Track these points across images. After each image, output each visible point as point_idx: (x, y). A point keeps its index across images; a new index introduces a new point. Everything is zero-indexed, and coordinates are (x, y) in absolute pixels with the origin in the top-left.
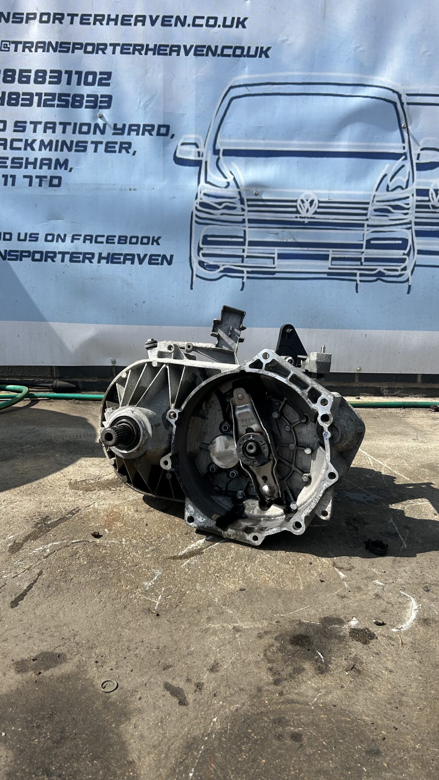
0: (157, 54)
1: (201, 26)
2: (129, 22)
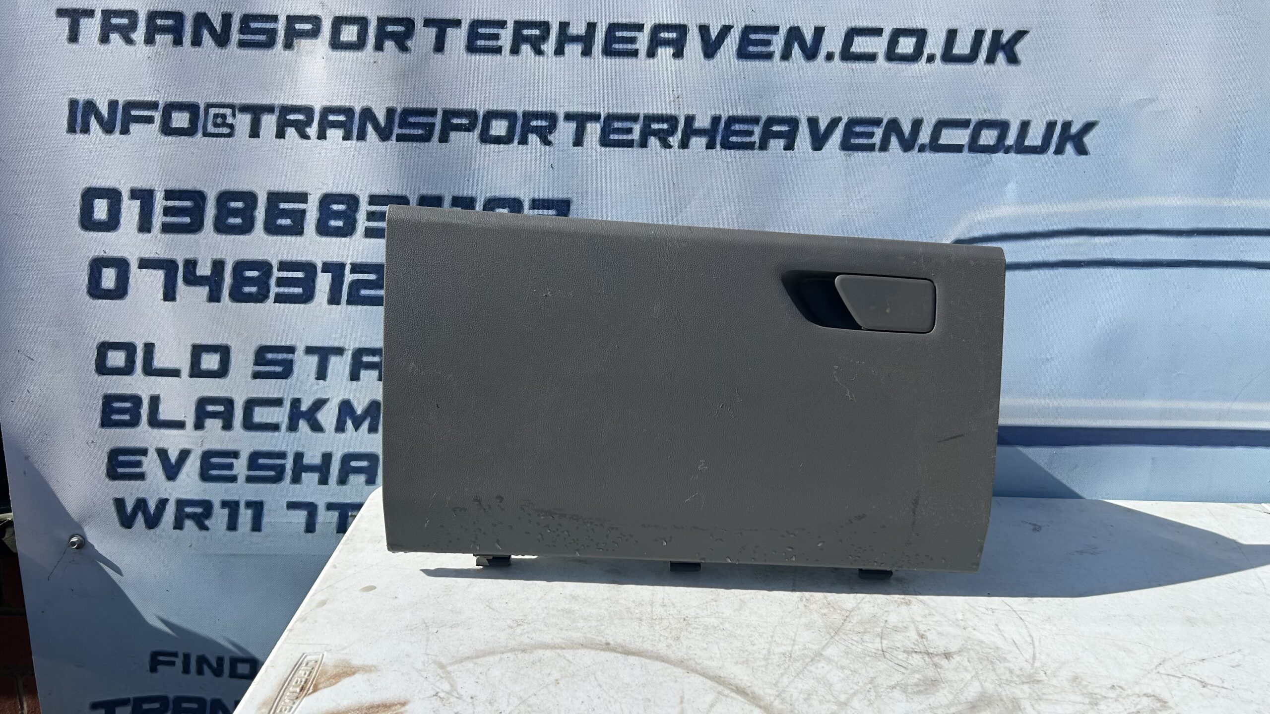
0: (718, 146)
1: (871, 57)
2: (629, 46)
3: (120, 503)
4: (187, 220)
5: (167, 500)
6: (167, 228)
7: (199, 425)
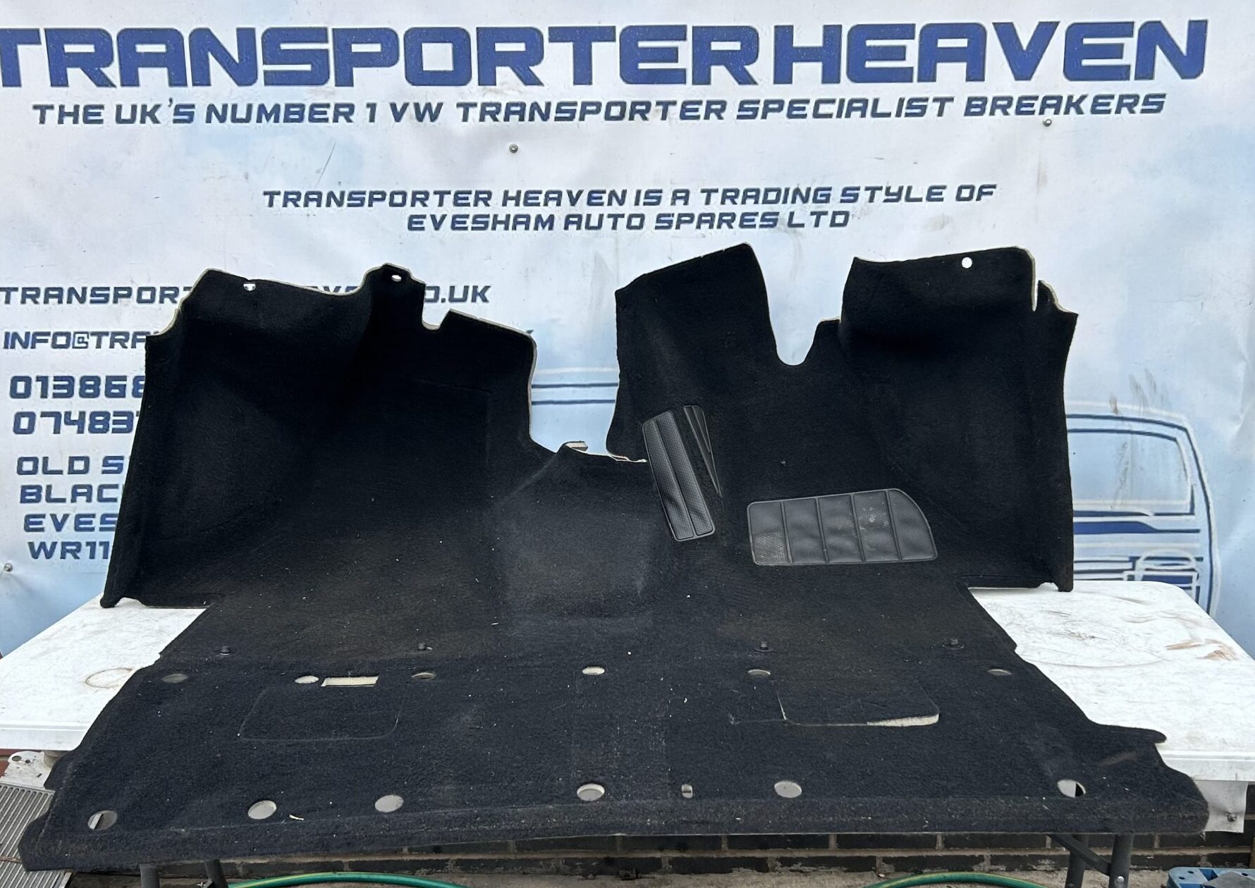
3: (31, 545)
4: (65, 391)
5: (56, 543)
6: (55, 396)
7: (73, 500)
